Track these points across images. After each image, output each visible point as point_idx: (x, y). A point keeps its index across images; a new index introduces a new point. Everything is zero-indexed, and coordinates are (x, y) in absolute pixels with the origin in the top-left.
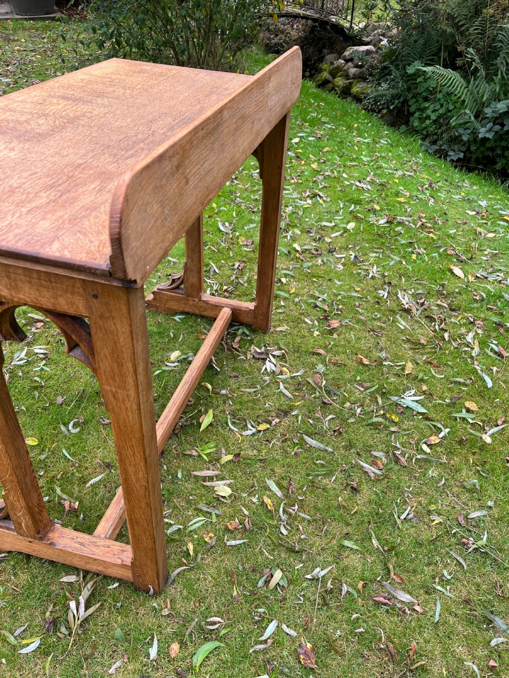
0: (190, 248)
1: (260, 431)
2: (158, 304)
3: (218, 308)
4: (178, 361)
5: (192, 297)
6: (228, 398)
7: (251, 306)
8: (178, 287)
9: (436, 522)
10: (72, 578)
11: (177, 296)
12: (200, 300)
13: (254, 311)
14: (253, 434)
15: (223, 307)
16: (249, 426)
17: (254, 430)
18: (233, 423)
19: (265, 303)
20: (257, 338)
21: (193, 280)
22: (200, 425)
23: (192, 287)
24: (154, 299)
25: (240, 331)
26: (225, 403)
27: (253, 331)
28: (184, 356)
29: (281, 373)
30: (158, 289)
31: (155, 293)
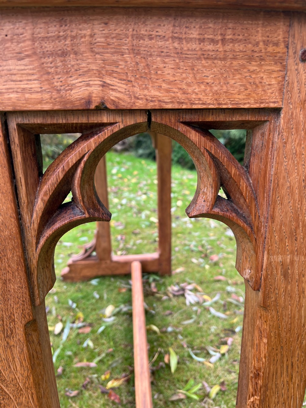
1: (223, 355)
2: (74, 275)
4: (114, 315)
5: (104, 260)
6: (177, 333)
7: (155, 255)
8: (90, 256)
11: (92, 263)
12: (111, 261)
13: (159, 259)
14: (220, 359)
15: (132, 262)
16: (212, 353)
17: (218, 355)
18: (196, 355)
20: (167, 281)
21: (104, 245)
22: (168, 366)
23: (103, 251)
24: (70, 271)
25: (151, 279)
26: (176, 339)
27: (162, 276)
28: (118, 309)
29: (205, 301)
30: (73, 261)
31: (69, 266)
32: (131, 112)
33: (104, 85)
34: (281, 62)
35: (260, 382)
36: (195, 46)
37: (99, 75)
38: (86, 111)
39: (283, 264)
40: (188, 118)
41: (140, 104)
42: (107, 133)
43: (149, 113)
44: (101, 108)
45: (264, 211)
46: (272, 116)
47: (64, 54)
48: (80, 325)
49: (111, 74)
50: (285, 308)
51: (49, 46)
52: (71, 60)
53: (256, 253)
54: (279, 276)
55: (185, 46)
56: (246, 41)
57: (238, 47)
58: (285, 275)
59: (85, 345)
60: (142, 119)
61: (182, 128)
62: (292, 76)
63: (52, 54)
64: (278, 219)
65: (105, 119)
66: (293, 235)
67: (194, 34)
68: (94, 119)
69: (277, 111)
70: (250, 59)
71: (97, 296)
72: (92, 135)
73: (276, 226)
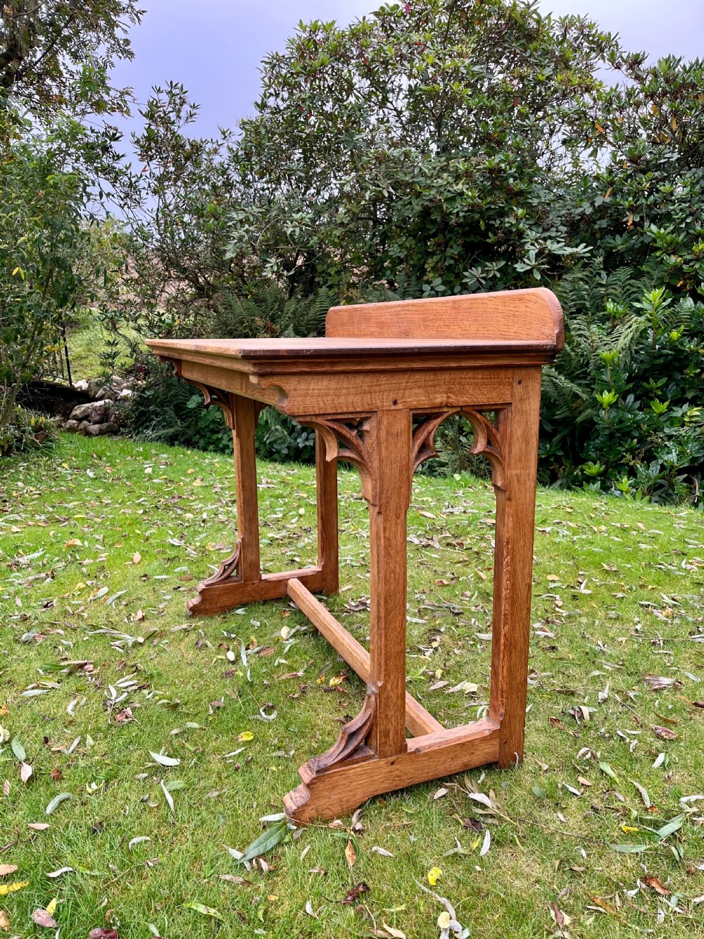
0: (247, 518)
1: (436, 649)
2: (207, 607)
3: (283, 583)
4: (293, 637)
5: (251, 580)
8: (229, 576)
9: (624, 641)
10: (442, 792)
11: (232, 586)
12: (261, 580)
13: (322, 572)
15: (288, 579)
16: (424, 649)
17: (431, 650)
19: (333, 558)
20: (337, 599)
21: (251, 557)
23: (250, 567)
24: (203, 601)
27: (328, 596)
28: (294, 630)
30: (207, 586)
31: (202, 593)
32: (456, 407)
33: (448, 397)
34: (511, 385)
35: (510, 546)
36: (480, 380)
37: (446, 393)
38: (441, 407)
39: (517, 475)
40: (476, 408)
41: (461, 404)
42: (445, 415)
43: (461, 407)
44: (447, 406)
45: (507, 450)
46: (509, 406)
47: (435, 386)
48: (257, 649)
49: (450, 392)
50: (519, 499)
51: (430, 383)
52: (437, 388)
53: (504, 469)
54: (516, 482)
55: (477, 381)
56: (498, 378)
57: (496, 380)
58: (518, 480)
59: (276, 664)
60: (459, 409)
61: (474, 413)
62: (515, 390)
63: (431, 386)
64: (513, 452)
65: (445, 410)
66: (520, 461)
67: (480, 377)
68: (441, 410)
69: (511, 403)
70: (500, 385)
71: (258, 624)
72: (439, 417)
73: (512, 456)
